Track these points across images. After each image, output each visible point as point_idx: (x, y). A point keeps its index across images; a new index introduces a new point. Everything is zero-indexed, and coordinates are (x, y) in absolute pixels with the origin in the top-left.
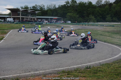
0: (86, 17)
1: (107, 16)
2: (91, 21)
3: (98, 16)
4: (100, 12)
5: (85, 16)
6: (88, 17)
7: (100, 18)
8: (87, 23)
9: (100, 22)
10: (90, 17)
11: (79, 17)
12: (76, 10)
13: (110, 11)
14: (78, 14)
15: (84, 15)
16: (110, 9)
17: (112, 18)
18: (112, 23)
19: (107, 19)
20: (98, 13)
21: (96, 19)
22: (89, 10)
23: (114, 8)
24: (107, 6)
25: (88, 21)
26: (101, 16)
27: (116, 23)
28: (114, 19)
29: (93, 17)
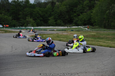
0: (22, 19)
1: (50, 18)
2: (29, 25)
3: (38, 18)
4: (40, 12)
5: (20, 18)
6: (25, 19)
7: (41, 20)
8: (23, 27)
9: (41, 26)
10: (27, 20)
11: (12, 20)
12: (8, 10)
13: (53, 11)
14: (10, 16)
15: (20, 16)
16: (52, 9)
17: (56, 21)
18: (57, 27)
19: (49, 22)
20: (37, 14)
21: (35, 22)
22: (25, 10)
23: (58, 8)
24: (49, 6)
25: (25, 24)
26: (41, 18)
27: (62, 27)
28: (59, 21)
29: (31, 20)
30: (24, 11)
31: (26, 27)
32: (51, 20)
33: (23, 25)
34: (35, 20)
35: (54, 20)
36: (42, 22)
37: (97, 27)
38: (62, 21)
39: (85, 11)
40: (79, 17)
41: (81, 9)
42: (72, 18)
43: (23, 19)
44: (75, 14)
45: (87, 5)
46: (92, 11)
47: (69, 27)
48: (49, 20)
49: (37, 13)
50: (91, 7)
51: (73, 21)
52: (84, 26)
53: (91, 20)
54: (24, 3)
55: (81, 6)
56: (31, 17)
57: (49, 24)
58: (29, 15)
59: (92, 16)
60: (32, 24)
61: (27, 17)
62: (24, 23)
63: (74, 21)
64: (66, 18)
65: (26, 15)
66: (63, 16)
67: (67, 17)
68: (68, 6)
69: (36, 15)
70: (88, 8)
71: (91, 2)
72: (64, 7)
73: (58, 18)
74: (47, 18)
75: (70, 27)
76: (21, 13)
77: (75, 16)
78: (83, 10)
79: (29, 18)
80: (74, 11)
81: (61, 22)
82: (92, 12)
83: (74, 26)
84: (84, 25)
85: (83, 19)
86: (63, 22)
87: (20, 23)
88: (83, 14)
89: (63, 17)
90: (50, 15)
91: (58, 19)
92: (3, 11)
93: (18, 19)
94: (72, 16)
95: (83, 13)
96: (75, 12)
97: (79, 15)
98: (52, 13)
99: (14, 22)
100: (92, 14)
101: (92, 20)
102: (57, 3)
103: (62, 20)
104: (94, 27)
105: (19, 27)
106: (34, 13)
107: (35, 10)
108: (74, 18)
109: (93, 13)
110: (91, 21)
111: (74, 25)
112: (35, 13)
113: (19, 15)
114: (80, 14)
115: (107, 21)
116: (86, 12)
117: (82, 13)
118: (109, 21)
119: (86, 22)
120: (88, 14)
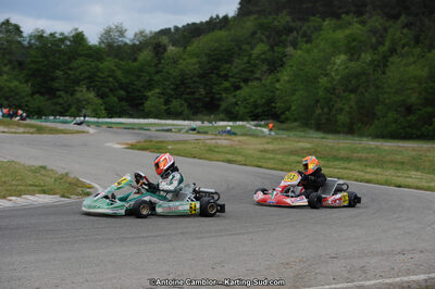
30: (70, 69)
31: (75, 117)
32: (153, 99)
33: (66, 111)
34: (101, 96)
35: (162, 100)
36: (124, 103)
37: (296, 124)
38: (185, 104)
39: (257, 75)
40: (238, 92)
41: (243, 70)
42: (217, 96)
43: (66, 92)
44: (227, 84)
45: (263, 56)
46: (279, 75)
47: (206, 124)
48: (147, 98)
49: (109, 76)
50: (275, 65)
51: (219, 106)
52: (253, 120)
53: (273, 105)
54: (68, 43)
55: (246, 59)
56: (88, 89)
57: (147, 110)
58: (85, 82)
59: (278, 92)
60: (94, 110)
61: (77, 88)
62: (70, 106)
63: (224, 105)
64: (197, 96)
65: (77, 82)
66: (189, 87)
67: (202, 91)
68: (204, 59)
69: (107, 82)
70: (265, 68)
71: (276, 48)
72: (194, 60)
73: (172, 93)
74: (139, 91)
75: (210, 122)
76: (59, 73)
77: (226, 89)
78: (251, 71)
79: (85, 90)
80: (222, 73)
81: (181, 105)
82: (278, 81)
83: (223, 120)
84: (255, 117)
85: (252, 100)
86: (190, 106)
87: (56, 104)
88: (250, 83)
89: (188, 90)
90: (150, 85)
91: (172, 96)
92: (6, 65)
93: (50, 92)
94: (216, 89)
95: (252, 81)
96: (226, 77)
97: (238, 88)
98: (157, 78)
99: (39, 101)
100: (278, 86)
101: (278, 105)
102: (171, 48)
103: (185, 100)
104: (284, 126)
105: (55, 116)
106: (99, 74)
107: (101, 66)
108: (224, 95)
109: (282, 82)
110: (275, 107)
111: (222, 116)
112: (102, 75)
113: (53, 79)
114: (242, 84)
115: (326, 110)
116: (259, 79)
117: (246, 81)
118: (330, 110)
119: (259, 110)
120: (265, 86)
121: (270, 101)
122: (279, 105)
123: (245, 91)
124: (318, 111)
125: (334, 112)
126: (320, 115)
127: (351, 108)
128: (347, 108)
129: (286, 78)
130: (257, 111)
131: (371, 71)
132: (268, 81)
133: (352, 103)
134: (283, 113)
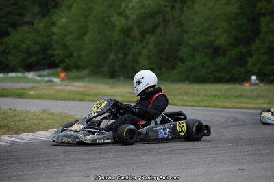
40: (6, 39)
41: (10, 13)
46: (55, 18)
50: (48, 6)
53: (50, 52)
59: (55, 37)
70: (36, 9)
78: (20, 14)
82: (54, 24)
84: (29, 68)
85: (24, 46)
88: (19, 28)
95: (21, 25)
100: (55, 30)
109: (59, 24)
110: (52, 56)
114: (10, 29)
116: (31, 23)
117: (14, 25)
118: (126, 55)
119: (33, 59)
120: (37, 31)
121: (46, 48)
122: (58, 52)
123: (14, 37)
124: (112, 57)
125: (130, 57)
126: (113, 61)
127: (150, 51)
128: (145, 52)
129: (64, 20)
130: (29, 60)
131: (168, 9)
132: (42, 25)
133: (151, 47)
134: (62, 61)
